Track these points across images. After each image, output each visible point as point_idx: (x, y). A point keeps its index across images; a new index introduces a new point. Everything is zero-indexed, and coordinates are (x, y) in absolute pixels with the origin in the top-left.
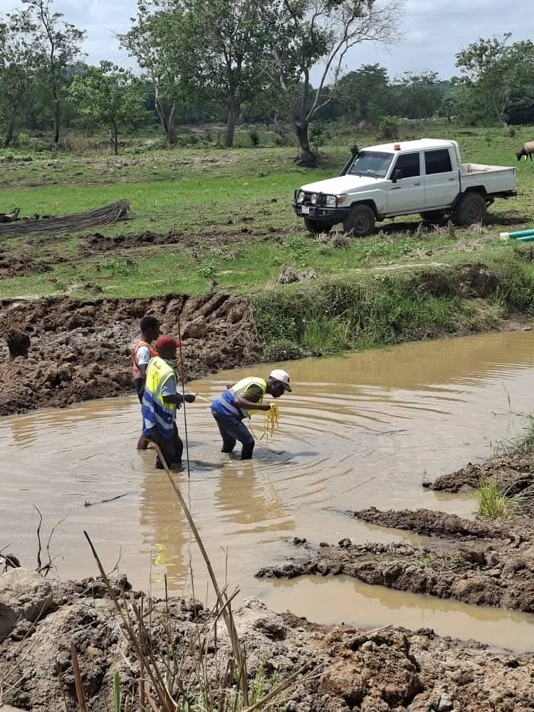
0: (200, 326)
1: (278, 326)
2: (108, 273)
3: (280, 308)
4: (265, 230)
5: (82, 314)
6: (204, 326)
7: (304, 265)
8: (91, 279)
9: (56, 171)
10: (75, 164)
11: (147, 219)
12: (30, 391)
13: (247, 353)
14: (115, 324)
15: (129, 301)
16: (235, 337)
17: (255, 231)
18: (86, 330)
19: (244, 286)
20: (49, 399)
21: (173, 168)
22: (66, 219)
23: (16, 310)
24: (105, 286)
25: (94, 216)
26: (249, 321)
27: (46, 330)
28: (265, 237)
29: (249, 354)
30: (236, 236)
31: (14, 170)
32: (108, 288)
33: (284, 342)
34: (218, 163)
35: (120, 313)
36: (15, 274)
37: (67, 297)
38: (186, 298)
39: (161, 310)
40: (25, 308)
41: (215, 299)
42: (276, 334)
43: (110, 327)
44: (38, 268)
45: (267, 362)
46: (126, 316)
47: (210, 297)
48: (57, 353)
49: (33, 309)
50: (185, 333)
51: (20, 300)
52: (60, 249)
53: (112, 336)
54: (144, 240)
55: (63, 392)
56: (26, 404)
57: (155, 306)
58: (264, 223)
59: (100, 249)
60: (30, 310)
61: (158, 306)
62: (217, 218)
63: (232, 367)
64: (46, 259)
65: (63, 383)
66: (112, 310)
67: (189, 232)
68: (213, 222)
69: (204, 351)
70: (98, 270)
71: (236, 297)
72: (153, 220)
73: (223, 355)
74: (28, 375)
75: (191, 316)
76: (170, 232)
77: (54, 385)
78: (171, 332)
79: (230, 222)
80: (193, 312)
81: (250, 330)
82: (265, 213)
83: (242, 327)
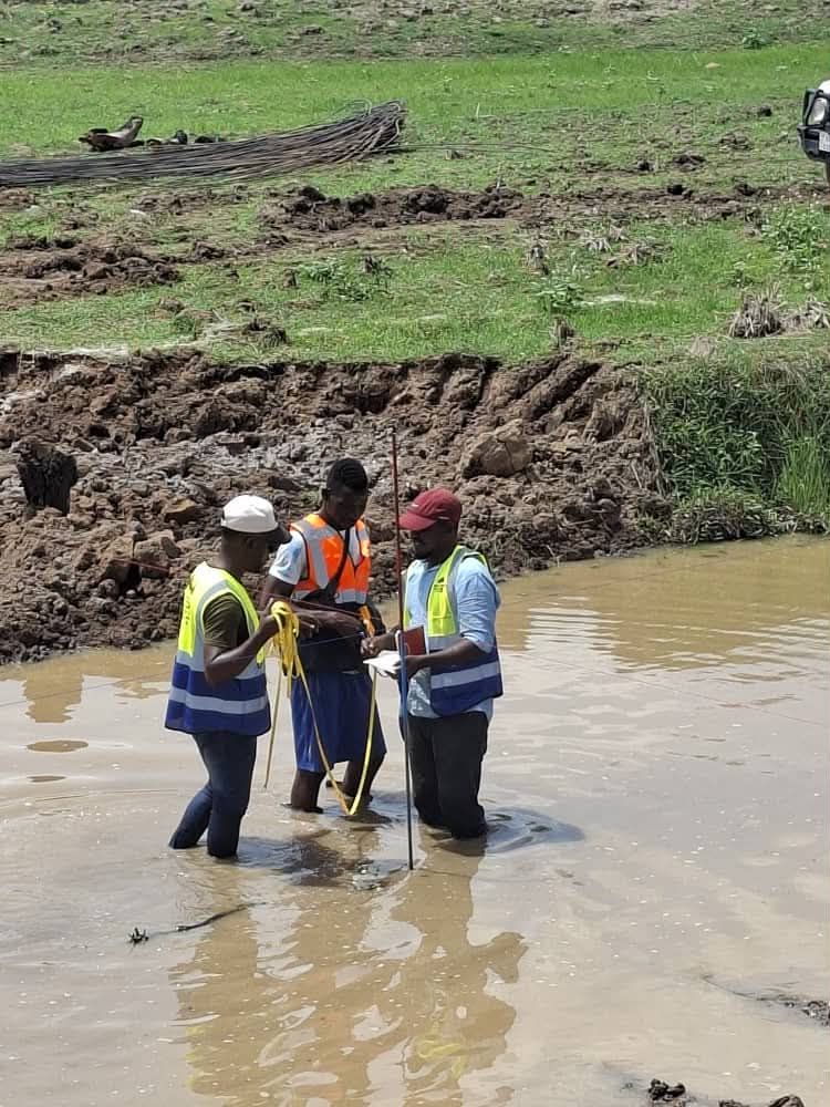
0: (511, 446)
1: (715, 452)
2: (312, 292)
3: (722, 403)
4: (726, 191)
5: (232, 398)
6: (520, 445)
7: (807, 285)
8: (264, 307)
9: (260, 24)
10: (306, 9)
11: (446, 154)
12: (60, 603)
13: (631, 519)
14: (313, 425)
15: (350, 369)
16: (599, 476)
17: (702, 191)
18: (238, 438)
19: (639, 341)
20: (105, 624)
21: (540, 22)
22: (247, 147)
23: (68, 383)
24: (297, 327)
25: (315, 141)
26: (639, 436)
27: (140, 434)
28: (725, 207)
29: (635, 521)
30: (652, 203)
31: (163, 19)
32: (303, 333)
33: (728, 493)
34: (649, 13)
35: (328, 398)
36: (87, 289)
37: (199, 354)
38: (492, 366)
39: (428, 393)
40: (92, 379)
41: (563, 373)
42: (709, 474)
43: (300, 433)
44: (146, 273)
45: (680, 542)
46: (341, 407)
47: (552, 368)
48: (157, 496)
49: (111, 381)
50: (472, 463)
51: (81, 357)
52: (213, 224)
53: (301, 456)
54: (423, 208)
55: (144, 607)
56: (47, 635)
57: (415, 384)
58: (727, 172)
59: (313, 228)
60: (102, 382)
61: (420, 385)
62: (613, 155)
63: (586, 555)
64: (175, 250)
65: (146, 585)
66: (308, 390)
67: (536, 191)
68: (601, 166)
69: (518, 512)
70: (292, 283)
71: (616, 368)
72: (459, 156)
73: (566, 523)
74: (58, 559)
75: (500, 413)
76: (489, 190)
77: (122, 588)
78: (446, 453)
79: (645, 167)
80: (506, 404)
81: (639, 460)
82: (736, 144)
83: (622, 450)
